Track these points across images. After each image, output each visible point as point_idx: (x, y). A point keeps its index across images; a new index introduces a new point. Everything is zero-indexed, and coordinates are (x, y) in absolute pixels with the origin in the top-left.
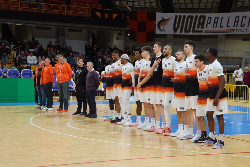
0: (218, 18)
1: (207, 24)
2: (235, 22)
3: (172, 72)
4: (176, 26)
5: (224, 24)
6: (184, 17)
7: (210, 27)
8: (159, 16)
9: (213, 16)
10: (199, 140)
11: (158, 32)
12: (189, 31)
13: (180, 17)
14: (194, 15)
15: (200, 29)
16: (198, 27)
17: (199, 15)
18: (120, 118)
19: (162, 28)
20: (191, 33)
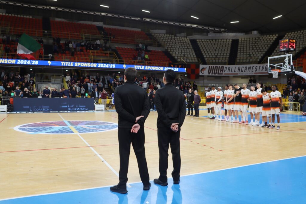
0: (230, 68)
1: (225, 70)
2: (238, 69)
3: (248, 96)
4: (210, 71)
5: (233, 70)
6: (213, 67)
7: (226, 72)
8: (201, 66)
9: (228, 66)
10: (264, 126)
11: (201, 74)
12: (216, 74)
13: (212, 67)
14: (218, 66)
15: (221, 73)
16: (220, 72)
17: (221, 66)
18: (214, 117)
19: (203, 72)
20: (217, 75)
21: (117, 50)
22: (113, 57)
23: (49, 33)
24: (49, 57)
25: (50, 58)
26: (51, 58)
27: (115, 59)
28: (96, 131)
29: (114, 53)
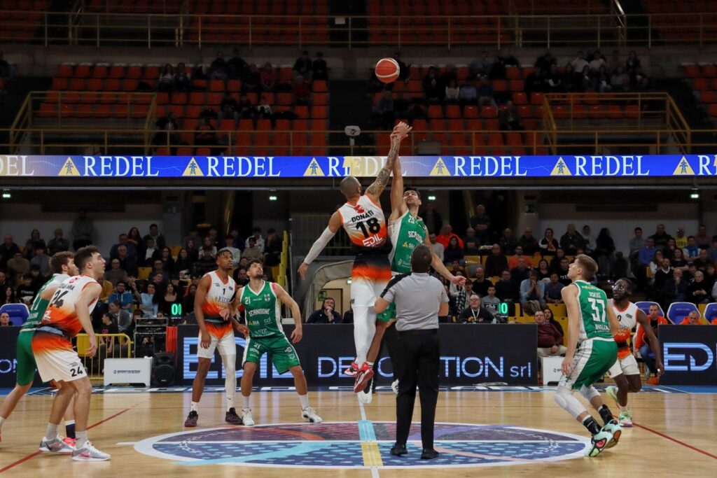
21: (687, 80)
22: (664, 122)
23: (353, 26)
24: (346, 139)
25: (352, 141)
26: (356, 143)
27: (675, 127)
28: (466, 460)
29: (670, 100)
